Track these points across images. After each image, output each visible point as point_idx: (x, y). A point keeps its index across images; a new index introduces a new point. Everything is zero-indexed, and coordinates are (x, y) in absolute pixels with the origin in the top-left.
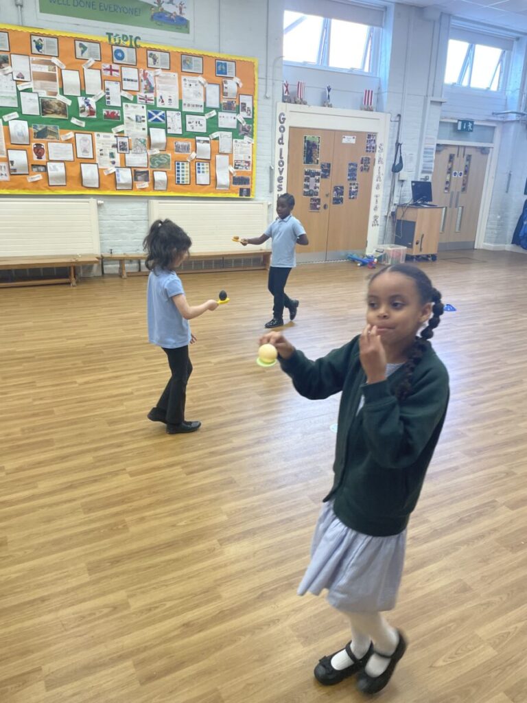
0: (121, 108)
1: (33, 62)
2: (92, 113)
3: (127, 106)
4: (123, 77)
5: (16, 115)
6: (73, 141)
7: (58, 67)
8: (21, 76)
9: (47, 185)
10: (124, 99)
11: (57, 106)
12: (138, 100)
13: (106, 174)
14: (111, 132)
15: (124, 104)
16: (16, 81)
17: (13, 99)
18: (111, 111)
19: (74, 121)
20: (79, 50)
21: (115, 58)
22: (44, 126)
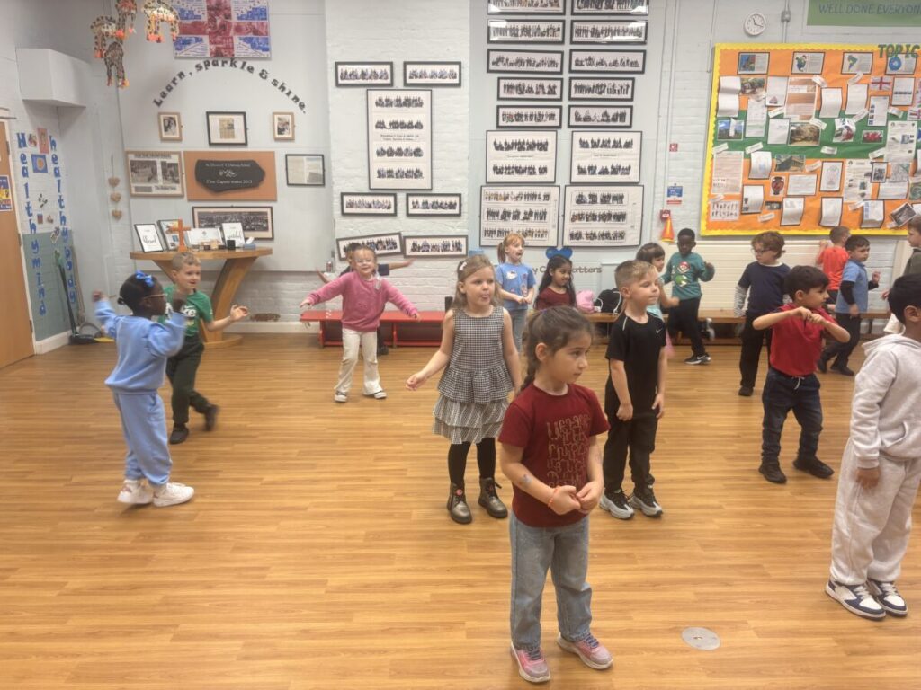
0: (884, 128)
1: (791, 83)
2: (849, 136)
3: (893, 124)
4: (896, 89)
5: (760, 145)
6: (818, 173)
7: (819, 86)
8: (775, 101)
9: (778, 224)
10: (892, 117)
11: (809, 132)
12: (909, 116)
13: (850, 209)
14: (868, 158)
15: (890, 123)
16: (768, 107)
17: (761, 127)
18: (871, 132)
19: (825, 150)
20: (847, 63)
21: (888, 68)
22: (789, 156)
